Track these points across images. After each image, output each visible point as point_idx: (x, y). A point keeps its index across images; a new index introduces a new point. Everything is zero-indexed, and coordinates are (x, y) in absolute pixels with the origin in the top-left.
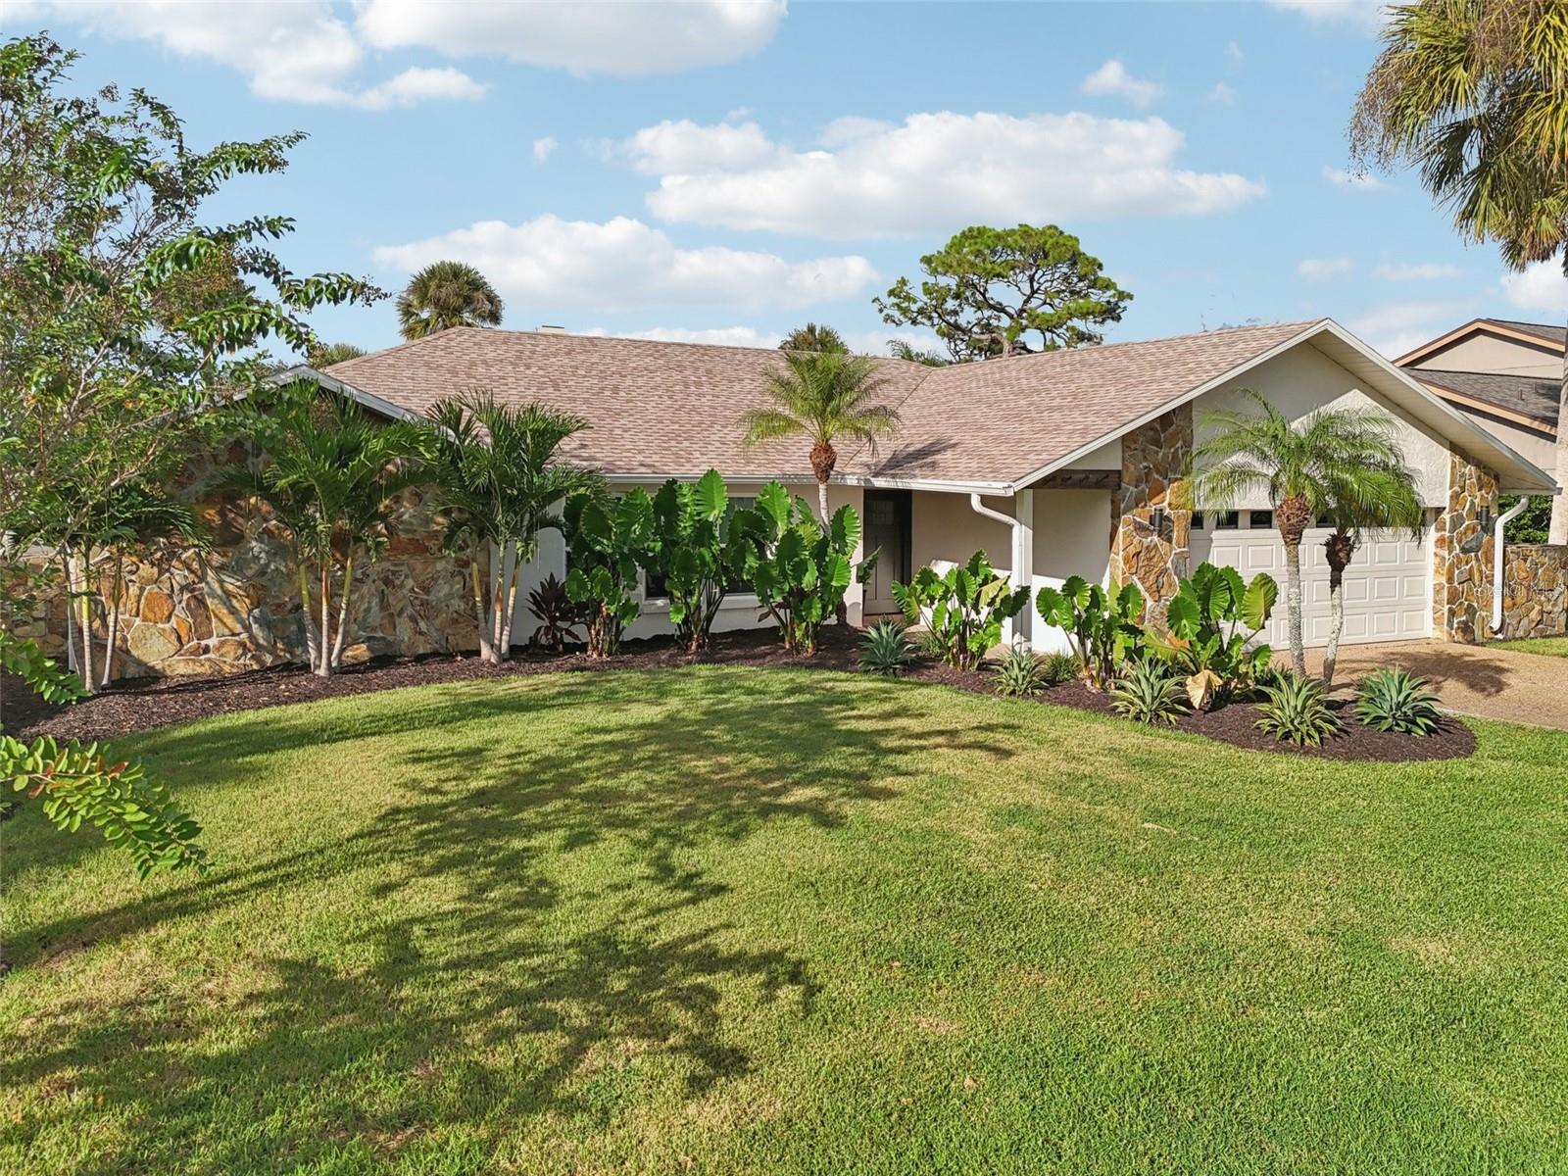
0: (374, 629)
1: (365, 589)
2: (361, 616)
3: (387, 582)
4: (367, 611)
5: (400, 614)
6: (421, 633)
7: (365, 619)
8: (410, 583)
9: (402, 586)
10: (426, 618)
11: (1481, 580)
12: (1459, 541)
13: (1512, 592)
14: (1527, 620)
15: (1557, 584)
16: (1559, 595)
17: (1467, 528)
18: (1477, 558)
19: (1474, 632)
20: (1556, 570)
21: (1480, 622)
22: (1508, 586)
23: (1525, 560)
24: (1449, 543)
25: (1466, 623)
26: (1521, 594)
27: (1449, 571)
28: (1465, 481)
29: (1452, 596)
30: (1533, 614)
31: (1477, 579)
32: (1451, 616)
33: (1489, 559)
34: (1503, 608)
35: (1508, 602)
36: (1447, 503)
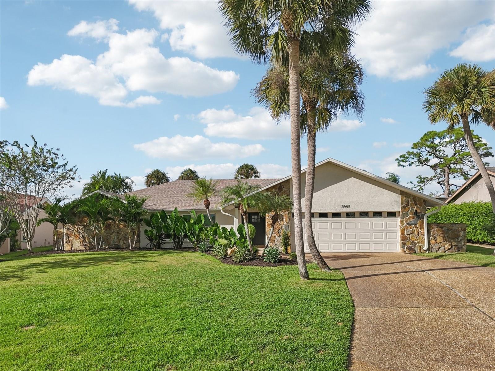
0: (115, 242)
1: (114, 234)
2: (113, 239)
3: (118, 233)
4: (114, 239)
5: (121, 239)
6: (125, 243)
7: (114, 240)
8: (123, 233)
9: (121, 234)
10: (126, 240)
11: (418, 234)
12: (406, 221)
13: (435, 238)
14: (443, 248)
15: (460, 236)
16: (461, 240)
17: (410, 217)
18: (416, 227)
19: (415, 251)
20: (459, 231)
21: (419, 247)
22: (432, 236)
23: (442, 228)
24: (402, 222)
25: (411, 247)
26: (439, 239)
27: (402, 231)
28: (408, 203)
29: (404, 239)
30: (446, 246)
31: (416, 233)
32: (403, 245)
33: (422, 227)
34: (429, 244)
35: (433, 241)
36: (400, 210)
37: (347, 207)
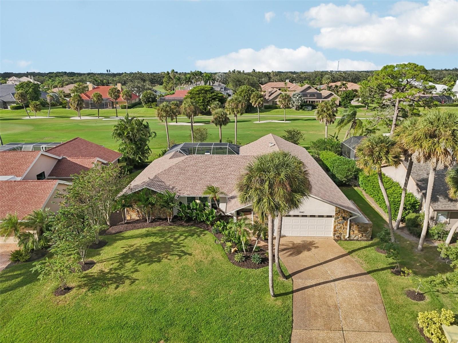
11: (344, 229)
12: (337, 222)
13: (353, 231)
14: (358, 236)
15: (368, 230)
16: (368, 233)
17: (340, 219)
18: (343, 225)
19: (341, 238)
20: (368, 228)
21: (343, 236)
22: (352, 230)
23: (358, 226)
24: (335, 222)
25: (339, 236)
26: (356, 232)
27: (334, 227)
28: (340, 211)
29: (335, 231)
30: (359, 236)
31: (343, 228)
32: (334, 234)
33: (346, 225)
34: (349, 234)
35: (352, 233)
36: (334, 215)
37: (302, 212)
